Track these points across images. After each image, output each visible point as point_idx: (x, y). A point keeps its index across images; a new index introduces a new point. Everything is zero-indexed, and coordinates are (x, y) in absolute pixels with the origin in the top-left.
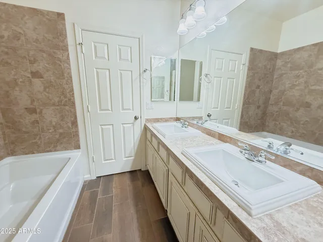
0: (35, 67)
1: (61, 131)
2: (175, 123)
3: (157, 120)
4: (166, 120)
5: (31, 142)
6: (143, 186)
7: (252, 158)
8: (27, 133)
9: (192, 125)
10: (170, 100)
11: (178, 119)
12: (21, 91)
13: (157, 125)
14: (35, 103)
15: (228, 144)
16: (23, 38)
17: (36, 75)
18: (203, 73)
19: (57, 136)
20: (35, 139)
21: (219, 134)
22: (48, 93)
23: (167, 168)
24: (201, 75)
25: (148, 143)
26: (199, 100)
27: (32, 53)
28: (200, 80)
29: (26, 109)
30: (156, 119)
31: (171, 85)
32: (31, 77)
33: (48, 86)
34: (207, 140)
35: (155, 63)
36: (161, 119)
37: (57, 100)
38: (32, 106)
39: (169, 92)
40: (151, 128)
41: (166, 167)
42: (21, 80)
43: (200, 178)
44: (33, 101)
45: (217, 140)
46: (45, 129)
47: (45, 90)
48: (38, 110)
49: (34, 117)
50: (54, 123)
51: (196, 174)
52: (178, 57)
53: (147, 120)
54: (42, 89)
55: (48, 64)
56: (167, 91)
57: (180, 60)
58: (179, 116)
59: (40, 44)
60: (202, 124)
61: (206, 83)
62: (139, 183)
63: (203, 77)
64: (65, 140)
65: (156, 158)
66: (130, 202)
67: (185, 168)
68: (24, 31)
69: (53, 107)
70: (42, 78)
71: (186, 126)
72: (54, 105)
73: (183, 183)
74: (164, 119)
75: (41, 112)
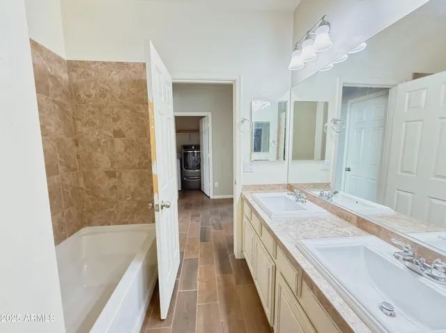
0: (118, 126)
1: (139, 199)
2: (285, 194)
3: (260, 188)
4: (272, 188)
5: (107, 211)
6: (237, 283)
7: (418, 268)
8: (104, 200)
9: (313, 199)
10: (278, 158)
11: (290, 188)
12: (103, 152)
13: (258, 195)
14: (116, 166)
15: (374, 237)
16: (109, 95)
17: (118, 134)
18: (329, 119)
19: (135, 205)
20: (112, 207)
21: (359, 218)
22: (129, 154)
23: (273, 264)
24: (325, 121)
25: (245, 220)
26: (323, 158)
27: (116, 110)
28: (325, 128)
29: (106, 172)
30: (257, 186)
31: (279, 133)
32: (112, 136)
33: (130, 145)
34: (337, 227)
35: (257, 105)
36: (264, 186)
37: (137, 161)
38: (111, 170)
39: (276, 143)
40: (250, 200)
41: (272, 262)
42: (104, 140)
43: (325, 293)
44: (113, 163)
45: (355, 228)
46: (123, 196)
47: (125, 150)
48: (117, 174)
49: (114, 181)
50: (132, 190)
51: (319, 286)
52: (291, 98)
53: (245, 187)
54: (123, 149)
55: (131, 121)
56: (274, 142)
57: (293, 102)
58: (291, 182)
59: (124, 99)
60: (329, 198)
61: (334, 133)
62: (232, 278)
63: (329, 124)
64: (143, 210)
65: (257, 245)
66: (219, 304)
67: (301, 272)
68: (110, 87)
69: (133, 171)
70: (124, 136)
71: (304, 200)
72: (134, 167)
73: (299, 293)
74: (269, 185)
75: (120, 177)
